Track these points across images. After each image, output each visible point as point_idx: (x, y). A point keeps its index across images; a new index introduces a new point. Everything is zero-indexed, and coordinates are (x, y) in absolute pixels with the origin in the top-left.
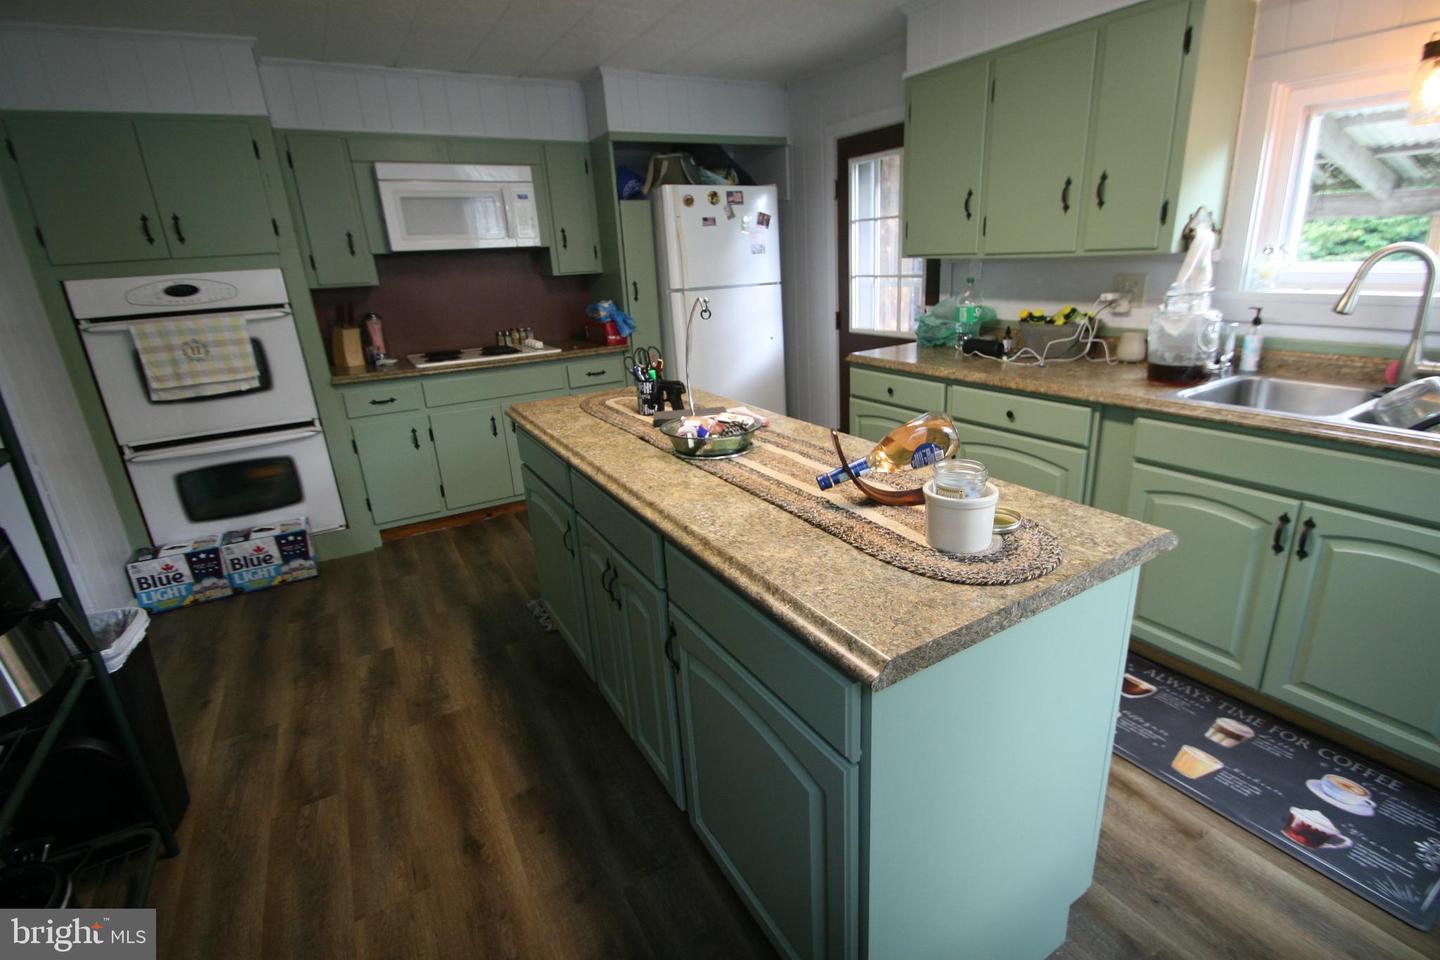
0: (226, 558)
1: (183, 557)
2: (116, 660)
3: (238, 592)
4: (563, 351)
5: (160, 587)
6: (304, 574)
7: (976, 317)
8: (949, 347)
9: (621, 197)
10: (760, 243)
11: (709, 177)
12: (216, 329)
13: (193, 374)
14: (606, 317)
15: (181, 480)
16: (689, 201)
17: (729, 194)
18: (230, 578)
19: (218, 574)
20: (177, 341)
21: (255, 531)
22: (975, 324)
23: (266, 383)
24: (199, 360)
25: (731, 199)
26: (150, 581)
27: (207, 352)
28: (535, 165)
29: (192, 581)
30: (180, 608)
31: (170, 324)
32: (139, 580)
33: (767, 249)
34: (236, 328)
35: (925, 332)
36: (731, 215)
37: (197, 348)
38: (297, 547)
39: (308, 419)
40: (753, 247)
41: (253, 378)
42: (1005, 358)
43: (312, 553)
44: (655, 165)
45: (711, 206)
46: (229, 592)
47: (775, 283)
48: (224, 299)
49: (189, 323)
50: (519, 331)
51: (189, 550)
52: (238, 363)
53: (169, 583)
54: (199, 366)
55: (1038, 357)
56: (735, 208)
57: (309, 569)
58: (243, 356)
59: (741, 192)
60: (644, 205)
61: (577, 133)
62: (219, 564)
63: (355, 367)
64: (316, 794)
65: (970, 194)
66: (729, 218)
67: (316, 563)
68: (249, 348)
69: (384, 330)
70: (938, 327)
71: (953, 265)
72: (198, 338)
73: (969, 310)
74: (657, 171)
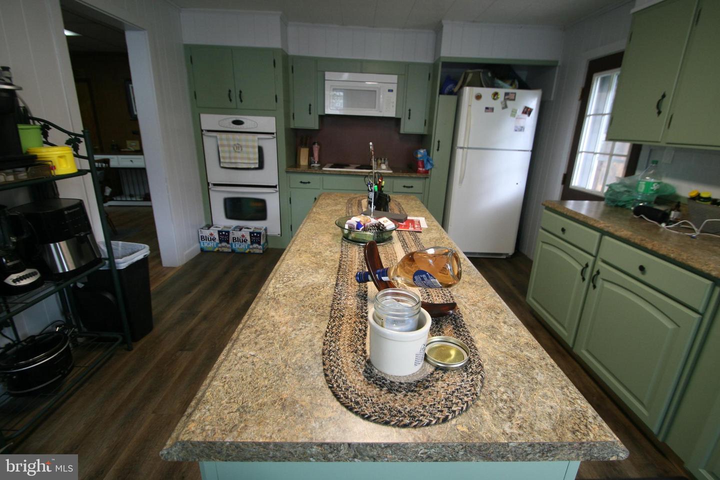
0: (231, 236)
1: (217, 232)
2: (122, 265)
3: (233, 251)
4: (394, 172)
5: (208, 241)
6: (257, 251)
7: (652, 190)
8: (628, 209)
9: (441, 93)
10: (522, 125)
11: (499, 84)
12: (247, 140)
13: (236, 158)
14: (421, 158)
15: (226, 201)
16: (478, 97)
17: (507, 94)
18: (232, 245)
19: (228, 242)
20: (232, 143)
21: (245, 228)
22: (652, 195)
23: (261, 166)
24: (239, 152)
25: (507, 97)
26: (205, 238)
27: (242, 149)
28: (401, 75)
29: (218, 242)
30: (213, 252)
31: (230, 136)
32: (201, 236)
33: (526, 129)
34: (253, 141)
35: (611, 195)
36: (505, 107)
37: (238, 147)
38: (257, 239)
39: (275, 185)
40: (516, 127)
41: (256, 163)
42: (663, 225)
43: (262, 242)
44: (465, 76)
45: (494, 101)
46: (230, 250)
47: (528, 151)
48: (252, 128)
49: (237, 136)
50: (381, 160)
51: (220, 229)
52: (251, 156)
53: (211, 240)
54: (238, 155)
55: (695, 229)
56: (509, 103)
57: (259, 249)
58: (254, 153)
59: (515, 94)
60: (453, 98)
61: (426, 58)
62: (229, 238)
63: (303, 165)
64: (187, 347)
65: (664, 96)
66: (503, 108)
67: (263, 248)
68: (257, 150)
69: (320, 151)
70: (622, 193)
71: (651, 151)
72: (240, 143)
73: (648, 184)
74: (465, 79)
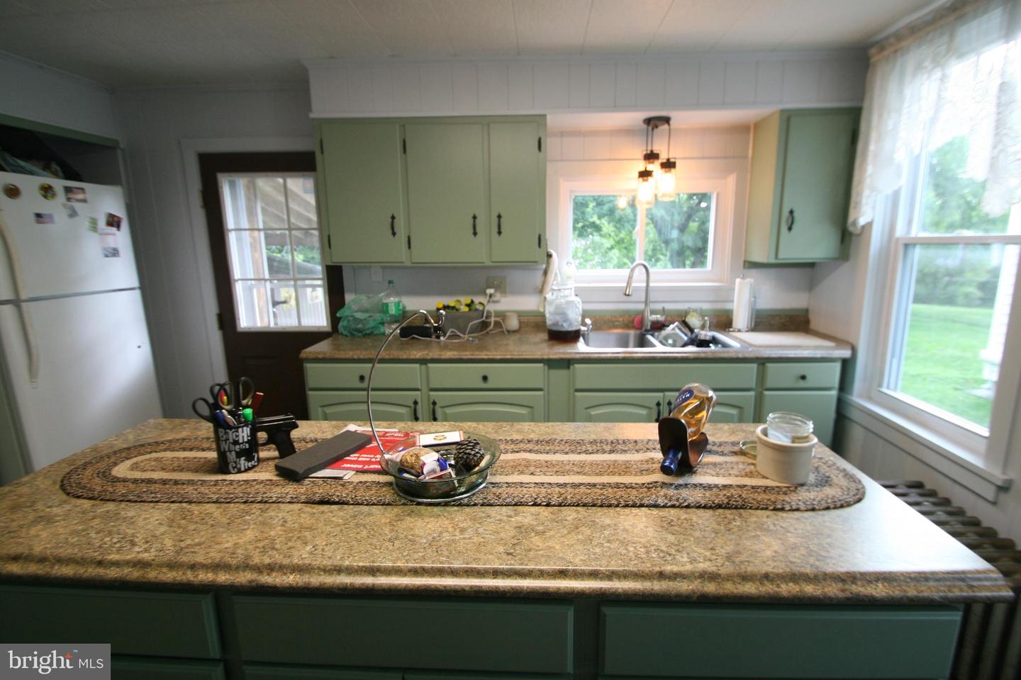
8: (376, 334)
10: (111, 246)
16: (13, 192)
17: (67, 189)
25: (70, 195)
33: (121, 252)
36: (73, 213)
42: (442, 338)
45: (45, 200)
47: (133, 289)
55: (462, 335)
56: (77, 206)
59: (82, 189)
65: (394, 218)
66: (71, 216)
